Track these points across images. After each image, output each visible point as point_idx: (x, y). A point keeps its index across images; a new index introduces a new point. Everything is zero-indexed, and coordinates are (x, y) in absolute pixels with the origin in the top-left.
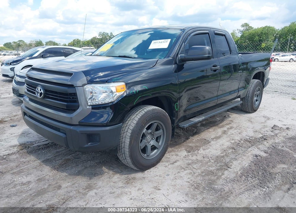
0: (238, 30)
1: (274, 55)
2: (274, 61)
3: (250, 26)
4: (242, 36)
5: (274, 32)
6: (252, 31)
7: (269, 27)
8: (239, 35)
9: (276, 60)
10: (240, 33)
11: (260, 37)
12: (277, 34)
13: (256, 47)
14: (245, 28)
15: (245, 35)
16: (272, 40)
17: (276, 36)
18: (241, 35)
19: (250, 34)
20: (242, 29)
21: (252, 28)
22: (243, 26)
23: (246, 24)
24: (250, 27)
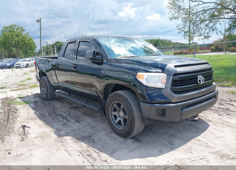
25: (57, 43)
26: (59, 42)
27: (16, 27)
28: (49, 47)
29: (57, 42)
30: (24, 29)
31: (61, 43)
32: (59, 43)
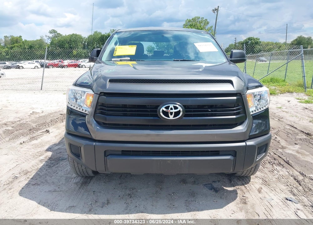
0: (46, 36)
1: (82, 62)
2: (82, 67)
3: (58, 32)
4: (52, 43)
5: (81, 40)
6: (61, 39)
7: (76, 35)
8: (49, 42)
9: (84, 66)
10: (49, 39)
11: (70, 45)
12: (85, 42)
13: (68, 55)
14: (53, 34)
15: (54, 42)
16: (81, 47)
17: (84, 43)
18: (50, 41)
19: (60, 41)
20: (51, 35)
21: (61, 35)
22: (51, 32)
23: (54, 30)
24: (58, 34)
25: (249, 40)
26: (251, 38)
27: (200, 20)
28: (237, 45)
29: (249, 38)
30: (208, 22)
31: (254, 39)
32: (252, 40)
